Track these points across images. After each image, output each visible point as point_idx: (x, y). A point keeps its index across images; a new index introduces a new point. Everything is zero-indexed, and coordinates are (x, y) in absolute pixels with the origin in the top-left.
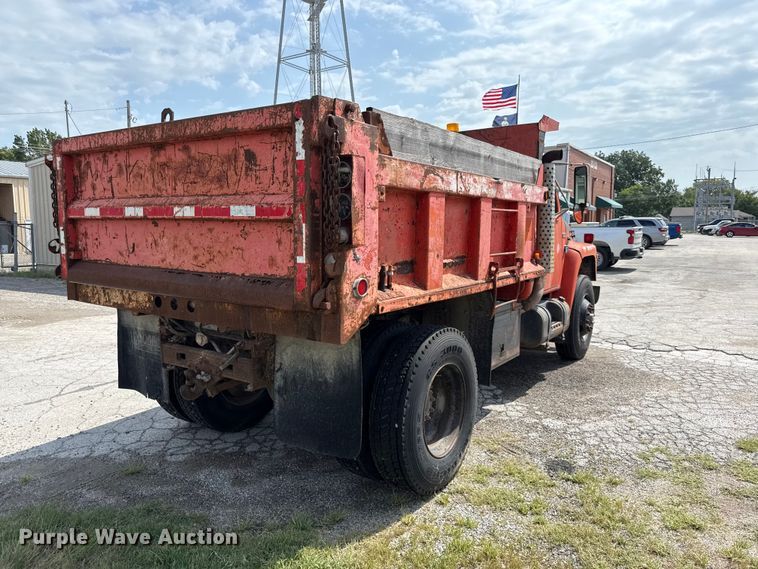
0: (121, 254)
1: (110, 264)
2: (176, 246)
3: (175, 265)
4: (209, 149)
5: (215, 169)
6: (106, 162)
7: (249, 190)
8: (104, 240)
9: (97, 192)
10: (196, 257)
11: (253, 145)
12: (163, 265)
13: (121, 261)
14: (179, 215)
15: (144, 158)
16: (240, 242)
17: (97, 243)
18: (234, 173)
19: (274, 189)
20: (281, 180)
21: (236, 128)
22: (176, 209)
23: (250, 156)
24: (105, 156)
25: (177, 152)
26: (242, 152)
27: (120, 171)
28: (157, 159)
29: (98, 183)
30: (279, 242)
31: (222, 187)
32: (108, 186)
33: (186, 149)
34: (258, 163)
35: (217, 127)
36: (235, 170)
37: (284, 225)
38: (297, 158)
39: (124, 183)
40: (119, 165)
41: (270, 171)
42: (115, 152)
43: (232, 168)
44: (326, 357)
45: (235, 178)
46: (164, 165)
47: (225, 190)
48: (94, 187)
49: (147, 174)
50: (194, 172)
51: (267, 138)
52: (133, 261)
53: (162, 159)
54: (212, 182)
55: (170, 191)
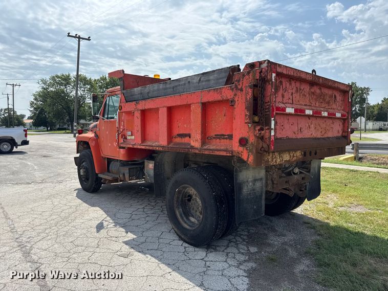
0: (295, 133)
1: (288, 139)
2: (315, 128)
6: (290, 84)
7: (334, 108)
8: (287, 126)
9: (284, 99)
10: (321, 132)
12: (311, 136)
13: (294, 137)
14: (323, 115)
15: (306, 88)
16: (332, 126)
17: (282, 127)
18: (331, 101)
20: (340, 106)
22: (322, 113)
24: (290, 81)
25: (317, 89)
26: (334, 95)
27: (297, 91)
29: (285, 94)
31: (329, 106)
32: (291, 97)
33: (320, 89)
34: (337, 99)
38: (349, 101)
39: (298, 97)
40: (297, 88)
41: (339, 103)
42: (295, 81)
45: (332, 103)
46: (313, 93)
48: (283, 96)
49: (307, 95)
52: (300, 136)
53: (312, 90)
54: (326, 103)
55: (314, 104)
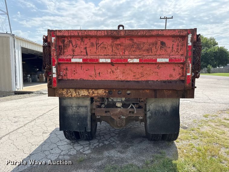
0: (91, 76)
2: (124, 73)
3: (123, 79)
4: (144, 40)
5: (146, 47)
6: (82, 41)
7: (161, 54)
9: (76, 53)
10: (134, 76)
11: (165, 40)
12: (117, 79)
13: (91, 79)
14: (131, 62)
16: (157, 70)
18: (155, 48)
19: (172, 53)
20: (176, 51)
21: (163, 34)
22: (129, 60)
23: (163, 44)
24: (82, 39)
25: (126, 40)
26: (159, 42)
27: (92, 45)
28: (115, 42)
29: (76, 49)
30: (174, 70)
31: (149, 53)
32: (84, 51)
33: (131, 40)
34: (166, 45)
35: (154, 33)
36: (156, 47)
37: (176, 64)
38: (188, 45)
39: (94, 50)
40: (92, 43)
41: (171, 48)
42: (89, 38)
43: (154, 46)
44: (167, 105)
45: (155, 50)
46: (119, 44)
47: (150, 54)
48: (73, 51)
49: (109, 47)
50: (136, 48)
51: (171, 38)
52: (99, 79)
53: (118, 42)
54: (144, 51)
55: (121, 53)
